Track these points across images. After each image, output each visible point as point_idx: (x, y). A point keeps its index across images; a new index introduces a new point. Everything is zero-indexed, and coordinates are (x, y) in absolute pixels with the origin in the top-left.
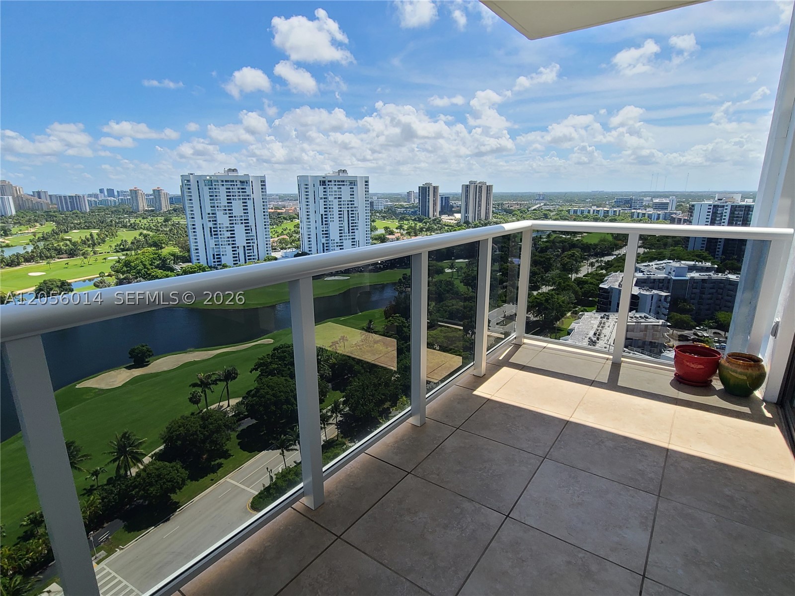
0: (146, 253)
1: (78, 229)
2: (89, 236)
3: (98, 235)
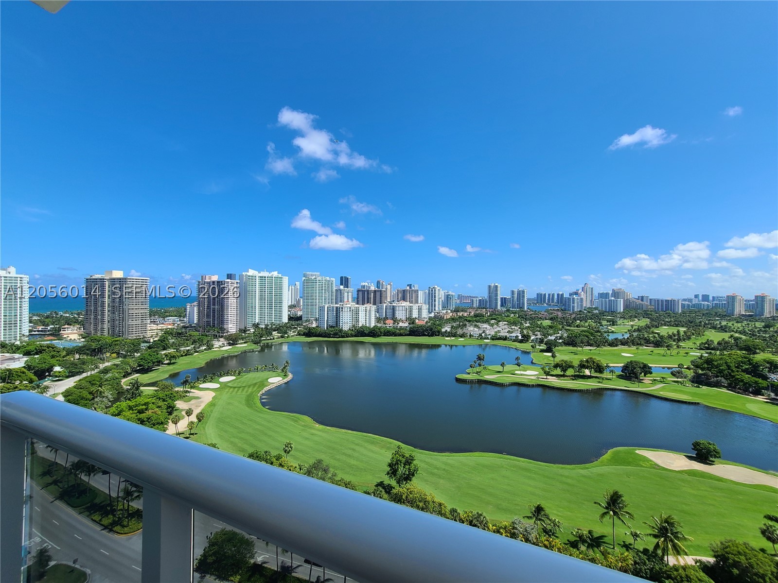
0: (734, 355)
1: (668, 326)
2: (676, 332)
3: (685, 332)
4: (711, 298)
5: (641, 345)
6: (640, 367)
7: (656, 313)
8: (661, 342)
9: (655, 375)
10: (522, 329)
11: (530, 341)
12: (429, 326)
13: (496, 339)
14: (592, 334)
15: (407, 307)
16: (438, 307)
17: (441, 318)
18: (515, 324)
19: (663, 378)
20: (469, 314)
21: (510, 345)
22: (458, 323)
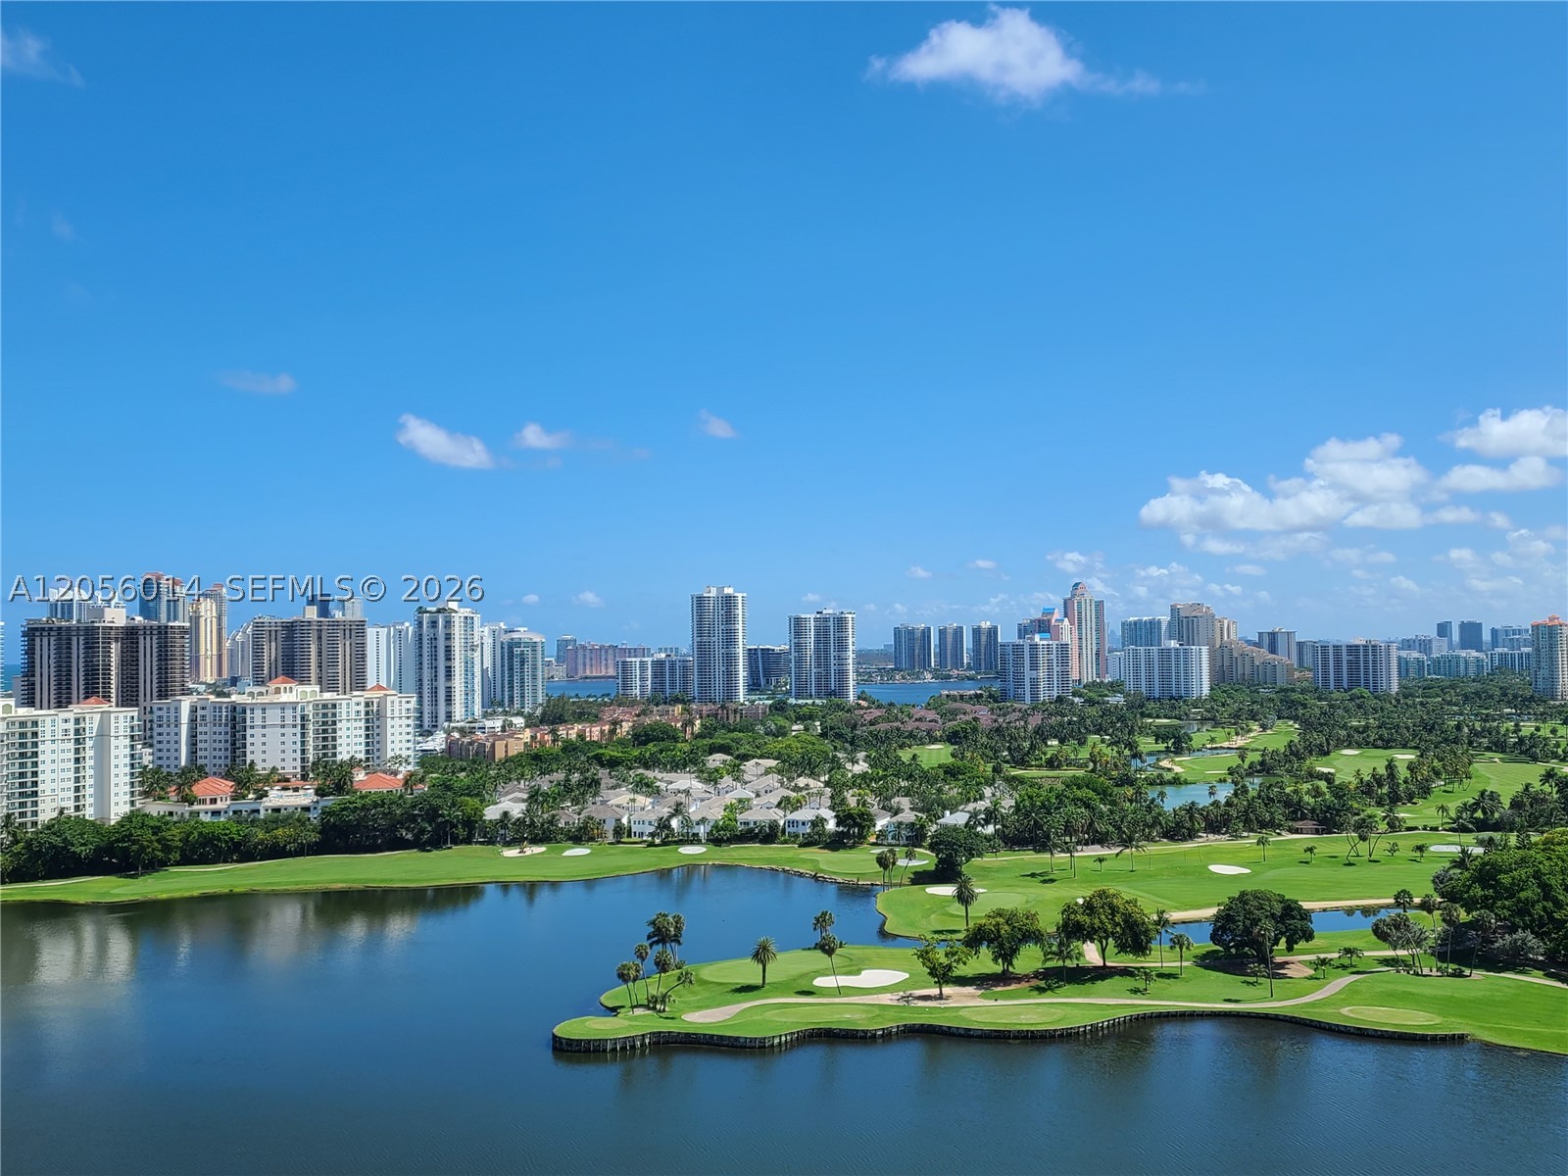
0: (1559, 844)
1: (1359, 746)
2: (1382, 771)
3: (1411, 767)
4: (1486, 636)
5: (1272, 825)
6: (1273, 915)
7: (1320, 699)
8: (1338, 811)
9: (1325, 943)
10: (837, 787)
11: (873, 839)
12: (423, 799)
13: (730, 841)
14: (1104, 794)
15: (310, 711)
16: (465, 704)
17: (481, 757)
18: (809, 767)
19: (1348, 951)
20: (613, 732)
21: (790, 861)
22: (560, 776)
